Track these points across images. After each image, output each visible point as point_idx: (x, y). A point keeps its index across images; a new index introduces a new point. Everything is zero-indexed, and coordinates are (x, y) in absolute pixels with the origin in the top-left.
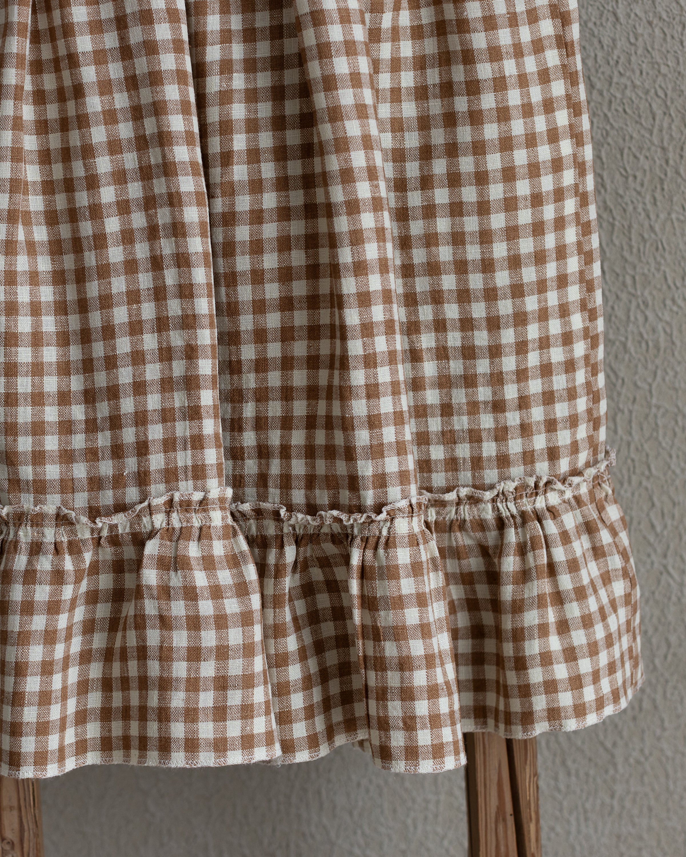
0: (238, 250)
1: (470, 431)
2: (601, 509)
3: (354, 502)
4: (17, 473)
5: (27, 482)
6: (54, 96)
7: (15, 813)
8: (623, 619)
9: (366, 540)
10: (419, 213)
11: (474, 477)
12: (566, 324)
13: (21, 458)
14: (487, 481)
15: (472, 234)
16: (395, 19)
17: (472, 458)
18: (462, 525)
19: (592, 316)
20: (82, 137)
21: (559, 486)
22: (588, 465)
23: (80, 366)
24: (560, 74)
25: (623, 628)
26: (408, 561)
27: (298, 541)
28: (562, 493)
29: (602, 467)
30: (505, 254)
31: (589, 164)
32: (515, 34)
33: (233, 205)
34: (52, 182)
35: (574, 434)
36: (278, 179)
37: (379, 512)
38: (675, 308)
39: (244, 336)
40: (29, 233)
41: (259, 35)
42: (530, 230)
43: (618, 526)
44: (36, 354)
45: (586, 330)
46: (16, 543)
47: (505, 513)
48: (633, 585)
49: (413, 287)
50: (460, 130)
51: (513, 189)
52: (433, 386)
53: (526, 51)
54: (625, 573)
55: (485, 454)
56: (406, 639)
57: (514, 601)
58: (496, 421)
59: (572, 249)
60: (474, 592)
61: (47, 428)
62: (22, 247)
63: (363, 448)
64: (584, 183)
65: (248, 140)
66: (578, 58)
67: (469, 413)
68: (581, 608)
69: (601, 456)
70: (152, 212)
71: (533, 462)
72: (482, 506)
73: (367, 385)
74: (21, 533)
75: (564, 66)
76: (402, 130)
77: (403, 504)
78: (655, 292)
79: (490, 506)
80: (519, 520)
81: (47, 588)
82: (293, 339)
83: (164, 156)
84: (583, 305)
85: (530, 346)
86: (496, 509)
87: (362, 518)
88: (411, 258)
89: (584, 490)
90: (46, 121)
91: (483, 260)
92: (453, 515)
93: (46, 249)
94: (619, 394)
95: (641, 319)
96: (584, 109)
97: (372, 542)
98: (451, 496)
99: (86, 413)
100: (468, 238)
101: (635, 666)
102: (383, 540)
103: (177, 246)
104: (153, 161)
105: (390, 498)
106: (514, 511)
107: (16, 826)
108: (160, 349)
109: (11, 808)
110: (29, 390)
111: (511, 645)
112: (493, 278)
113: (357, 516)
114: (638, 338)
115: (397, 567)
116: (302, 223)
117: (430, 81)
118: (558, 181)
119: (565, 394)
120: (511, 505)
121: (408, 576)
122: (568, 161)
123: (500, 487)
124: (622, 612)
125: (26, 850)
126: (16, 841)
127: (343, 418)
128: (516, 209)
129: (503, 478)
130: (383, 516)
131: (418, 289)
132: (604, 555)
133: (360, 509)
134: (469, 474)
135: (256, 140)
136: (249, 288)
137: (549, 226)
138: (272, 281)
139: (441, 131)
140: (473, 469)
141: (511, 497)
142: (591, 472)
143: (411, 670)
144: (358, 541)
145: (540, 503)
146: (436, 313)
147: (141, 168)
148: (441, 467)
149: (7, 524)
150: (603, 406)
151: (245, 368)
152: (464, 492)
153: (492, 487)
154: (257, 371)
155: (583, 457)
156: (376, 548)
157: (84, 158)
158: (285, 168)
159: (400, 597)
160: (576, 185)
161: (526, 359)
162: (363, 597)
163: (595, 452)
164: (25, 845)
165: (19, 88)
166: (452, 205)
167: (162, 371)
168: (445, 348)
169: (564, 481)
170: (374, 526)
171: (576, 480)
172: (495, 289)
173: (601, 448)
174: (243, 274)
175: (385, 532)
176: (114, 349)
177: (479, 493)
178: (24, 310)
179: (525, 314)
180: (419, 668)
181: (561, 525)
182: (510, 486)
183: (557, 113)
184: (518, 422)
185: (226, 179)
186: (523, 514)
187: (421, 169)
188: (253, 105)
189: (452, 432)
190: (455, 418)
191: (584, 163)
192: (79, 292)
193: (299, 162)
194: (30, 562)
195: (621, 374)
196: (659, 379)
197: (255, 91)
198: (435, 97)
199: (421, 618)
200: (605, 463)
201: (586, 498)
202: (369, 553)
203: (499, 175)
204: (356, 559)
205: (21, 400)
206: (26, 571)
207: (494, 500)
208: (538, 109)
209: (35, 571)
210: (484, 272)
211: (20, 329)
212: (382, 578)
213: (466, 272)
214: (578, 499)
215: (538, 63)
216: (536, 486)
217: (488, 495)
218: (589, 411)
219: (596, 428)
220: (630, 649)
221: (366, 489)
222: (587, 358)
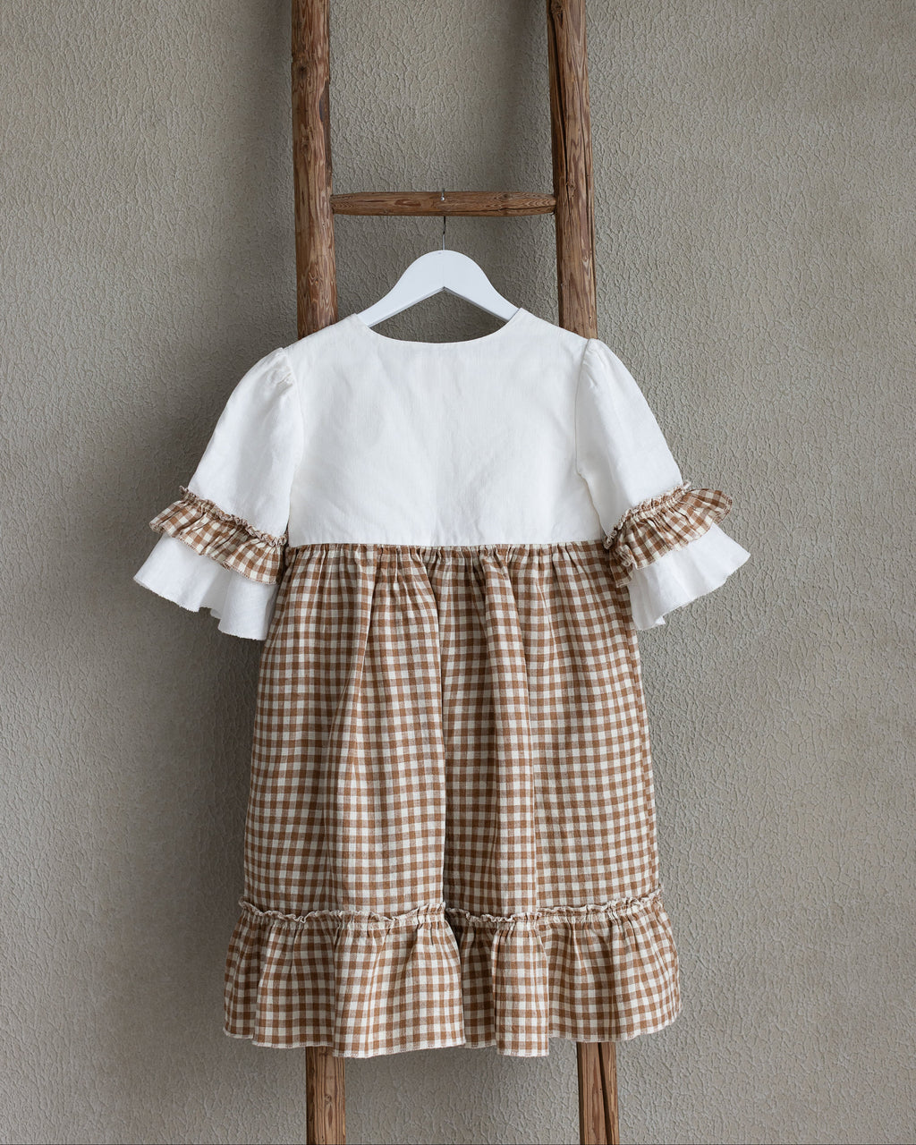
0: (454, 779)
1: (593, 875)
2: (657, 915)
3: (499, 912)
4: (347, 894)
5: (353, 899)
6: (372, 700)
7: (333, 1080)
8: (671, 975)
9: (502, 932)
10: (565, 761)
11: (595, 899)
12: (638, 817)
13: (350, 886)
14: (602, 902)
15: (591, 772)
16: (551, 664)
17: (594, 889)
18: (589, 926)
19: (650, 813)
20: (389, 722)
21: (638, 903)
22: (650, 892)
23: (381, 838)
24: (632, 691)
25: (671, 979)
26: (522, 944)
27: (475, 931)
28: (639, 906)
29: (658, 892)
30: (608, 782)
31: (647, 736)
32: (610, 672)
33: (453, 756)
34: (369, 743)
35: (643, 875)
36: (476, 745)
37: (509, 917)
38: (701, 810)
39: (455, 822)
40: (357, 769)
41: (473, 672)
42: (619, 770)
43: (667, 924)
44: (358, 832)
45: (647, 820)
46: (346, 931)
47: (612, 918)
48: (675, 957)
49: (562, 799)
50: (585, 719)
51: (611, 749)
52: (572, 851)
53: (615, 680)
54: (671, 950)
55: (600, 887)
56: (517, 984)
57: (621, 964)
58: (606, 869)
59: (639, 779)
60: (596, 963)
61: (363, 871)
62: (353, 776)
63: (504, 884)
64: (645, 746)
65: (462, 724)
66: (641, 682)
67: (592, 866)
68: (653, 967)
69: (656, 887)
70: (421, 761)
71: (624, 890)
72: (599, 915)
73: (508, 853)
74: (349, 926)
75: (633, 687)
76: (556, 718)
77: (522, 915)
78: (690, 800)
79: (604, 914)
80: (619, 921)
81: (363, 955)
82: (478, 826)
83: (430, 734)
84: (645, 808)
85: (621, 829)
86: (607, 916)
87: (500, 920)
88: (561, 784)
89: (649, 905)
90: (367, 712)
91: (597, 785)
92: (584, 920)
93: (364, 777)
94: (671, 857)
95: (682, 815)
96: (644, 708)
97: (505, 933)
98: (583, 909)
99: (383, 863)
100: (589, 774)
101: (678, 1000)
102: (510, 933)
103: (434, 779)
104: (423, 736)
105: (516, 911)
106: (617, 917)
107: (333, 1088)
108: (423, 831)
109: (331, 1078)
110: (355, 850)
111: (620, 988)
112: (602, 794)
113: (498, 918)
114: (681, 825)
115: (516, 947)
116: (486, 768)
117: (570, 695)
118: (632, 744)
119: (638, 854)
120: (615, 914)
121: (521, 952)
122: (637, 735)
123: (609, 904)
124: (670, 970)
125: (338, 1101)
126: (333, 1097)
127: (496, 868)
128: (613, 759)
129: (610, 900)
130: (511, 920)
131: (565, 800)
132: (660, 940)
133: (501, 915)
134: (592, 898)
135: (466, 724)
136: (459, 798)
137: (628, 768)
138: (469, 796)
139: (576, 720)
140: (594, 895)
141: (614, 909)
142: (652, 895)
143: (518, 1001)
144: (498, 932)
145: (629, 912)
146: (574, 813)
147: (416, 739)
148: (578, 894)
149: (341, 921)
150: (657, 860)
151: (455, 839)
152: (590, 907)
153: (605, 904)
154: (461, 841)
155: (648, 887)
156: (506, 937)
157: (389, 732)
158: (480, 739)
159: (516, 962)
160: (641, 746)
161: (619, 836)
162: (498, 962)
163: (654, 885)
164: (338, 1099)
165: (356, 696)
166: (581, 757)
167: (423, 842)
168: (579, 831)
169: (640, 900)
170: (507, 924)
171: (646, 899)
172: (603, 800)
173: (656, 883)
174: (456, 791)
175: (512, 929)
176: (401, 830)
177: (598, 907)
178: (353, 808)
179: (618, 812)
180: (522, 1000)
181: (640, 923)
182: (614, 903)
183: (631, 711)
184: (616, 869)
185: (450, 743)
186: (622, 918)
187: (566, 739)
188: (466, 707)
189: (583, 875)
190: (585, 868)
191: (644, 735)
192: (382, 800)
193: (487, 737)
194: (354, 941)
195: (672, 846)
196: (692, 849)
197: (468, 700)
198: (572, 702)
199: (526, 974)
200: (659, 890)
201: (650, 909)
202: (503, 939)
203: (604, 742)
204: (495, 941)
205: (350, 856)
206: (353, 946)
207: (606, 912)
208: (622, 708)
209: (357, 946)
210: (597, 791)
211: (351, 819)
212: (508, 952)
213: (588, 792)
214: (646, 909)
215: (621, 686)
216: (627, 903)
217: (603, 908)
218: (650, 863)
219: (653, 872)
220: (675, 991)
221: (504, 906)
222: (648, 835)
